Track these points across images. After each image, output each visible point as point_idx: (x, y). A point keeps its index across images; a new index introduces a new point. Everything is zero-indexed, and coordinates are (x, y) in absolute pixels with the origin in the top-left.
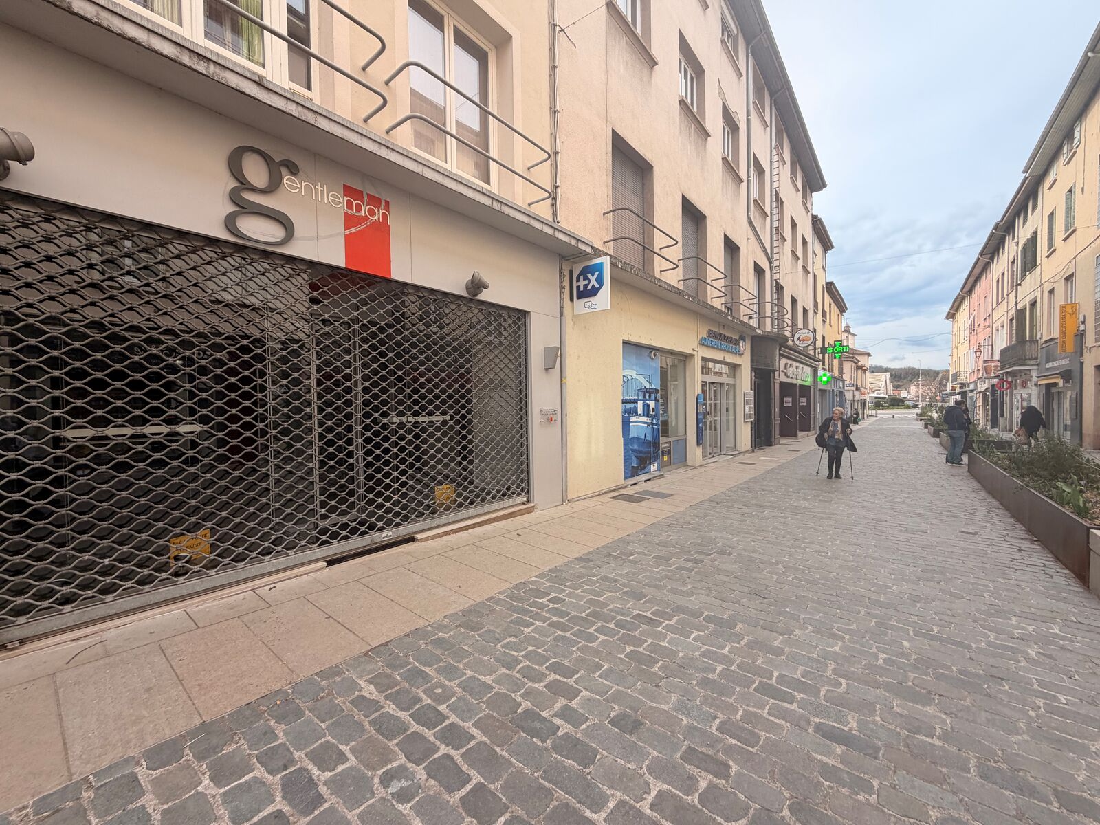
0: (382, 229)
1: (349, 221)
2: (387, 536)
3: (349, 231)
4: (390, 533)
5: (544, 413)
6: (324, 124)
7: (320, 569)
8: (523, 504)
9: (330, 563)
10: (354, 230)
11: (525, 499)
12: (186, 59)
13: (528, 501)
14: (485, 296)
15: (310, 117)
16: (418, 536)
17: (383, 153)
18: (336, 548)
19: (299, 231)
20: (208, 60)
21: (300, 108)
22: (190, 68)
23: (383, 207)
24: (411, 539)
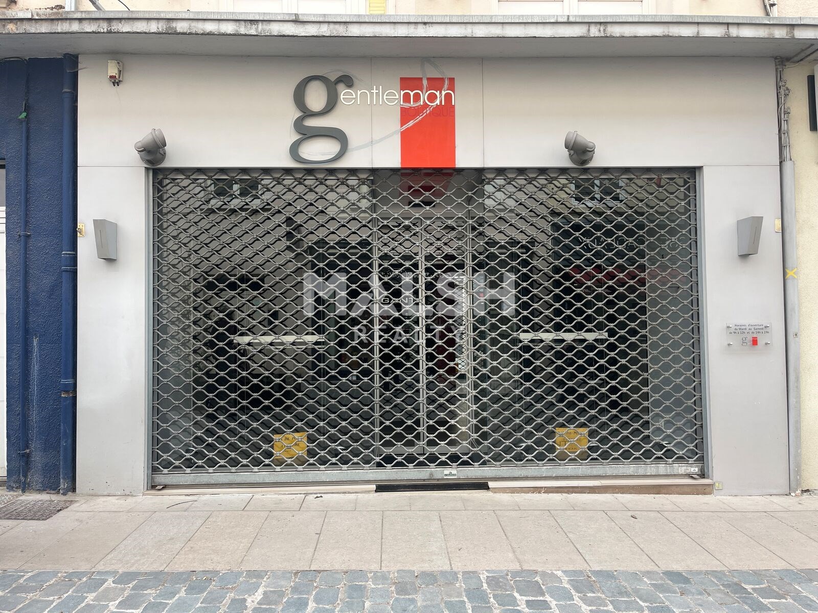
0: (446, 113)
1: (406, 115)
2: (450, 474)
3: (405, 127)
4: (454, 472)
5: (737, 331)
6: (355, 31)
7: (369, 492)
8: (690, 476)
9: (381, 488)
10: (411, 123)
11: (695, 469)
12: (243, 30)
13: (703, 475)
14: (598, 161)
15: (341, 31)
16: (491, 484)
17: (421, 31)
18: (389, 474)
19: (353, 141)
20: (257, 21)
21: (332, 26)
22: (246, 35)
23: (446, 86)
24: (482, 486)
